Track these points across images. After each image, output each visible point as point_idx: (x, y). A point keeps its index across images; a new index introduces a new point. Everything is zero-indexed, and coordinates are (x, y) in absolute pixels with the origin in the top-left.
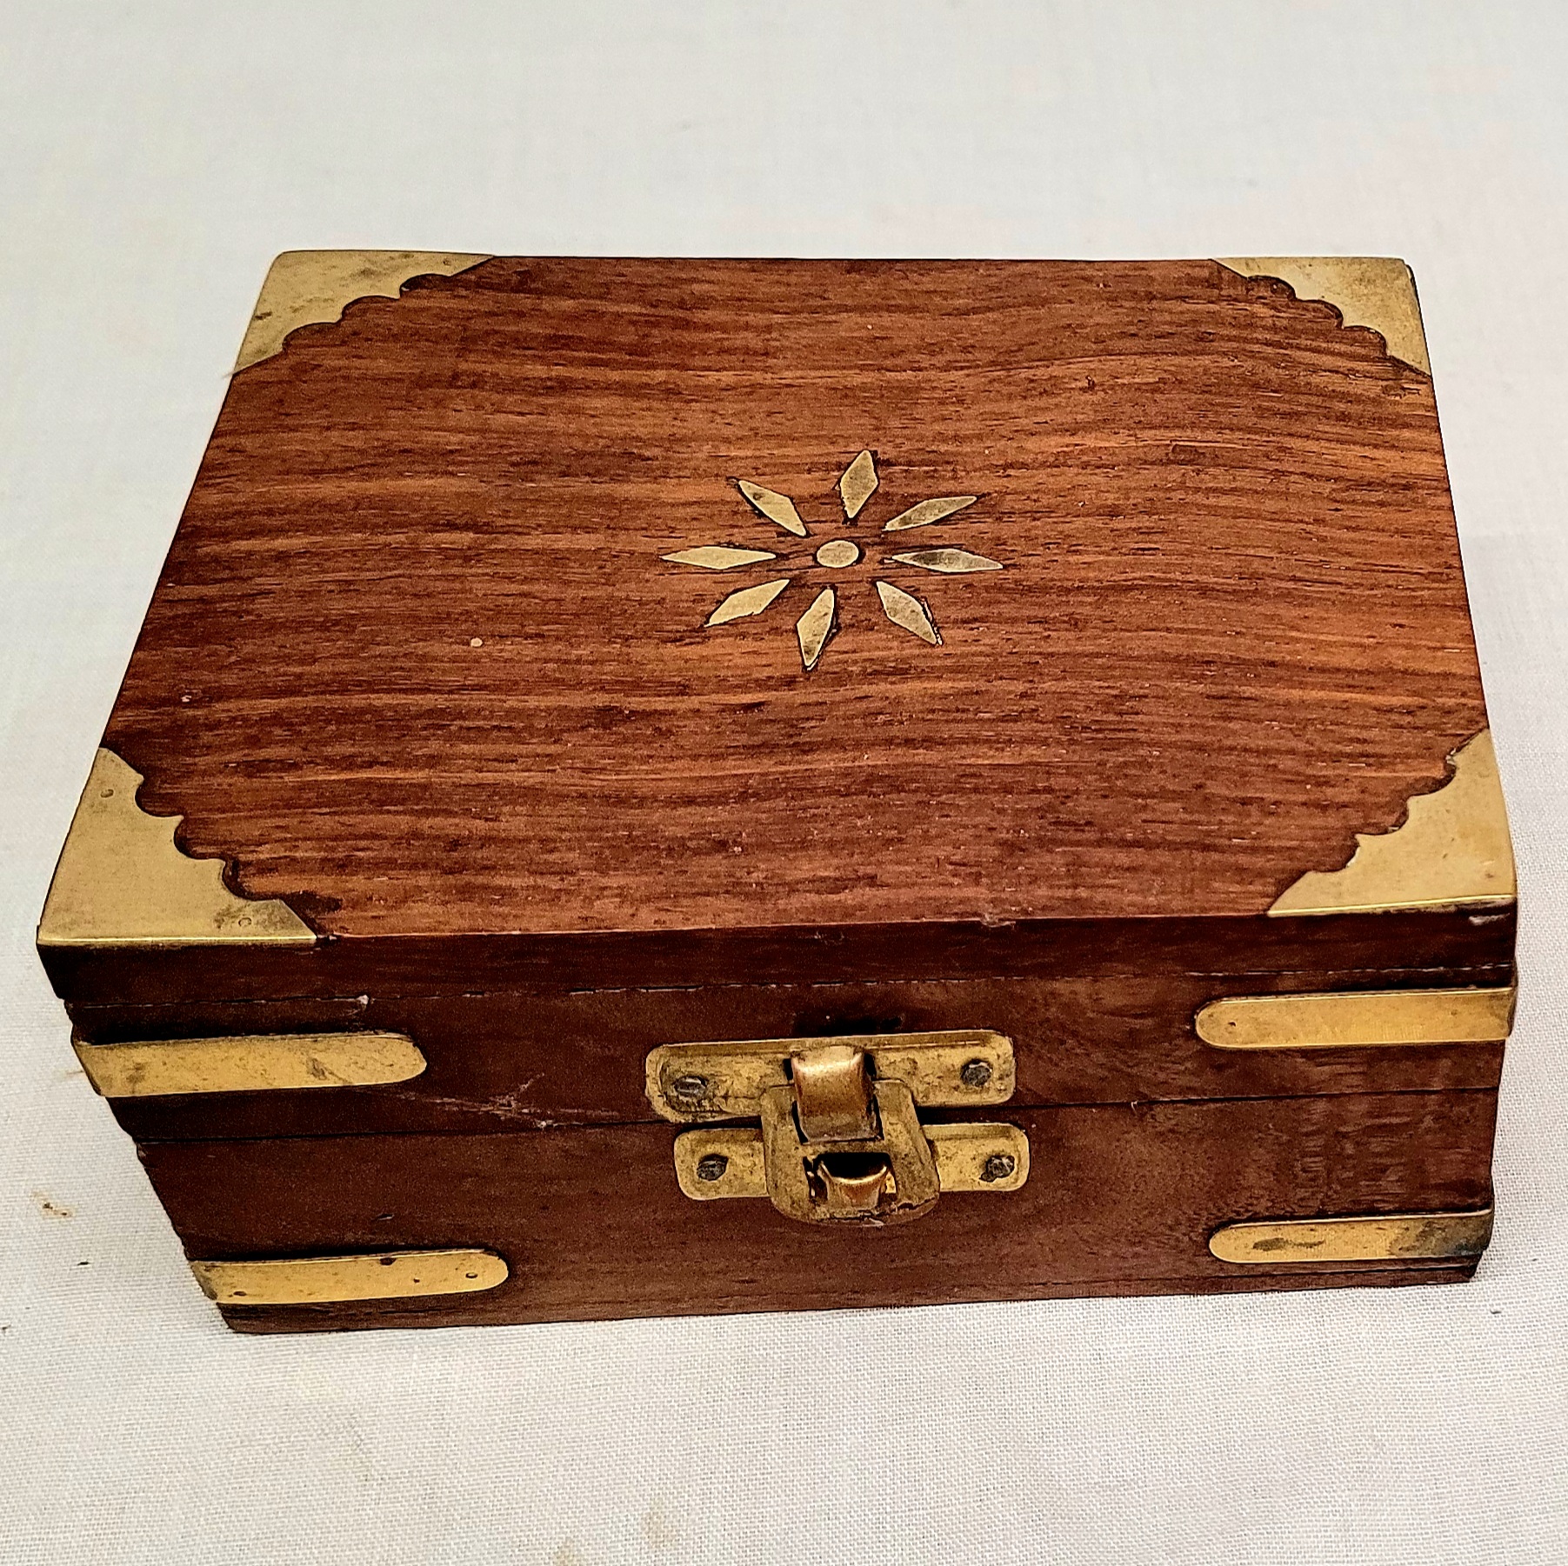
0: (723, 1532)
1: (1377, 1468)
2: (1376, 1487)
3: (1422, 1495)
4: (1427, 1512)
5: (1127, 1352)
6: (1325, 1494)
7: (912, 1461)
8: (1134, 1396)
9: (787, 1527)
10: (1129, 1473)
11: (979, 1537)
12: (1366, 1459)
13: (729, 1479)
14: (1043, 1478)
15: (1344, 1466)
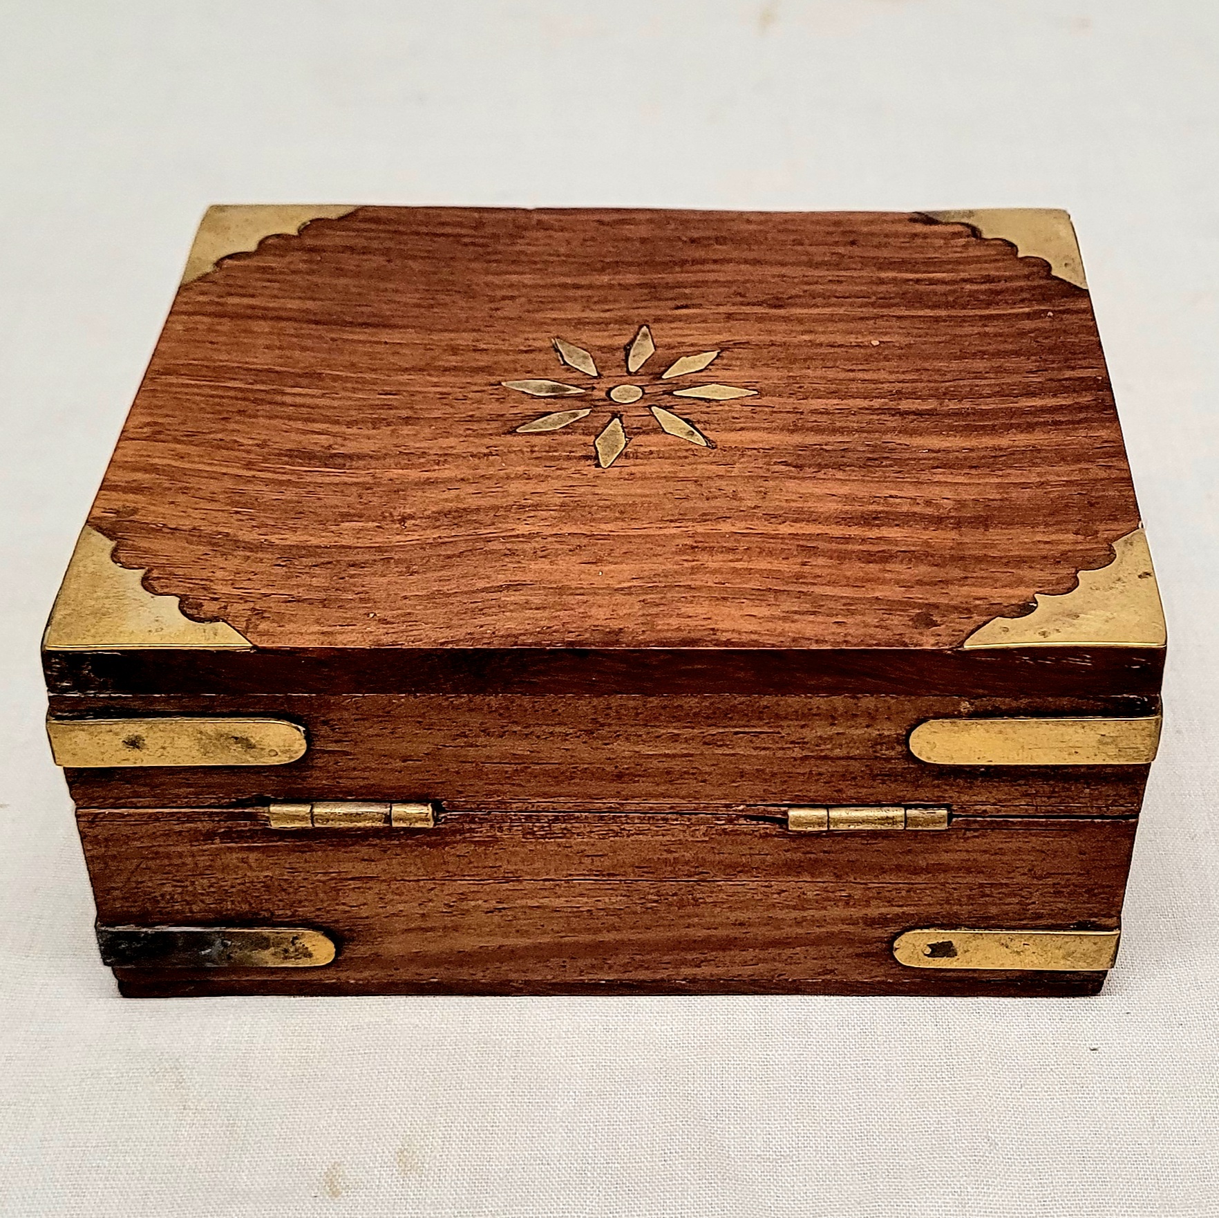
0: (458, 1167)
1: (991, 1161)
2: (989, 1175)
3: (1028, 1184)
4: (1032, 1197)
5: (789, 1058)
6: (946, 1179)
7: (611, 1127)
8: (792, 1091)
9: (508, 1167)
10: (785, 1149)
11: (662, 1188)
12: (981, 1154)
13: (465, 1128)
14: (716, 1147)
15: (963, 1158)
